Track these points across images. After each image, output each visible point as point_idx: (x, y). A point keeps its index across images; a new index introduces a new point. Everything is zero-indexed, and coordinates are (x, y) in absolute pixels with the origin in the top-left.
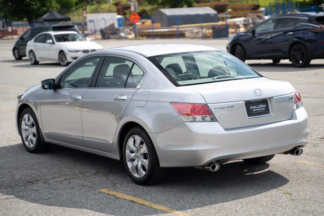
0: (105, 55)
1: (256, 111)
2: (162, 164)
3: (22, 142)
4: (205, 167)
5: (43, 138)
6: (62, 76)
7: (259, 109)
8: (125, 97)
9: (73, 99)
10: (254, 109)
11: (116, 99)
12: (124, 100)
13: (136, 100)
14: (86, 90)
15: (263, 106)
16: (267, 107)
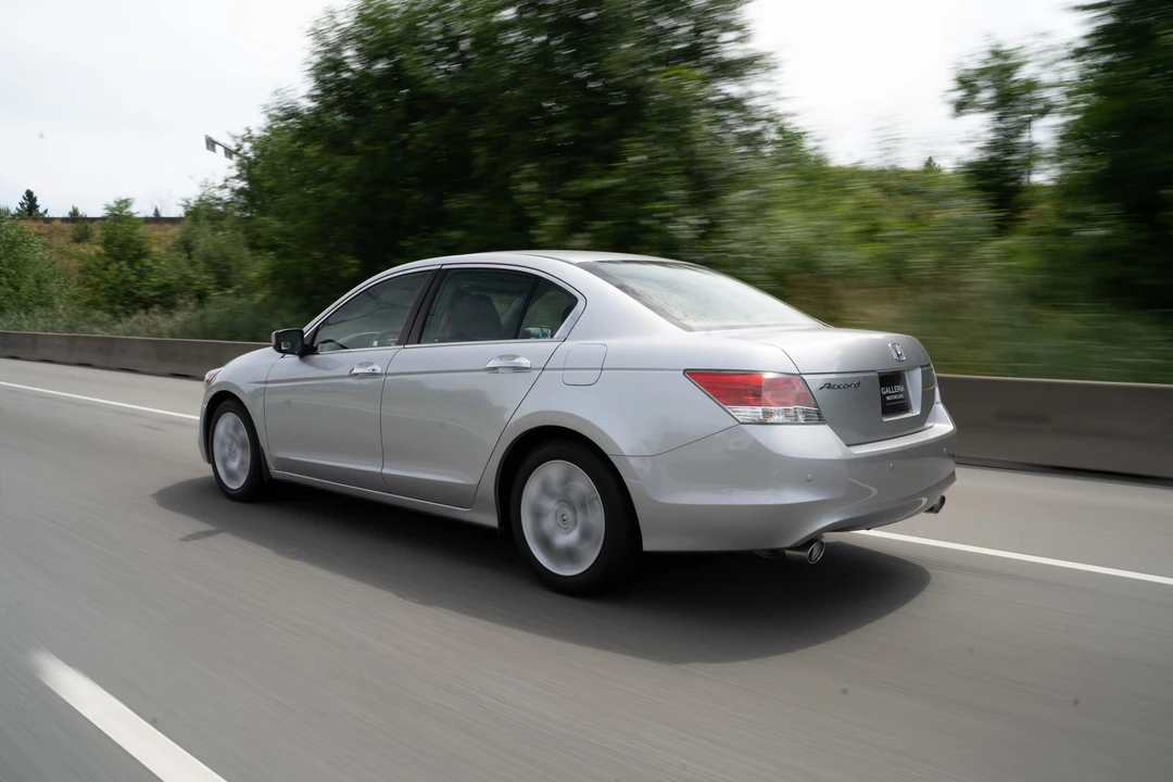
0: (444, 267)
1: (893, 401)
2: (650, 544)
3: (211, 473)
4: (788, 552)
5: (268, 469)
6: (317, 328)
7: (895, 397)
8: (525, 362)
9: (356, 374)
10: (888, 395)
11: (495, 368)
12: (518, 369)
13: (564, 369)
14: (393, 352)
15: (899, 388)
16: (906, 393)
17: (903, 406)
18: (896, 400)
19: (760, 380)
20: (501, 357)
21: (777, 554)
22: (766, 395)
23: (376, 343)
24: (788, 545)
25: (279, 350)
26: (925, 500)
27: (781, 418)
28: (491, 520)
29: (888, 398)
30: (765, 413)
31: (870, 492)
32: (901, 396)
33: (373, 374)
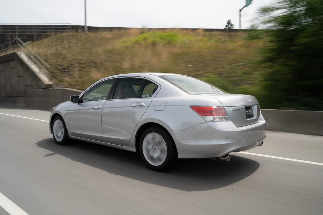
0: (119, 77)
1: (249, 114)
2: (180, 156)
3: (53, 137)
4: (220, 158)
5: (69, 135)
6: (83, 95)
7: (250, 113)
8: (143, 104)
9: (94, 108)
10: (248, 113)
11: (135, 106)
12: (142, 106)
13: (155, 106)
14: (105, 102)
15: (251, 111)
16: (252, 112)
17: (251, 116)
18: (250, 114)
19: (212, 109)
20: (136, 103)
21: (217, 159)
22: (214, 113)
23: (100, 99)
24: (221, 156)
25: (72, 102)
26: (257, 143)
27: (218, 119)
28: (134, 150)
29: (248, 114)
30: (214, 118)
31: (243, 141)
32: (251, 113)
33: (99, 108)
